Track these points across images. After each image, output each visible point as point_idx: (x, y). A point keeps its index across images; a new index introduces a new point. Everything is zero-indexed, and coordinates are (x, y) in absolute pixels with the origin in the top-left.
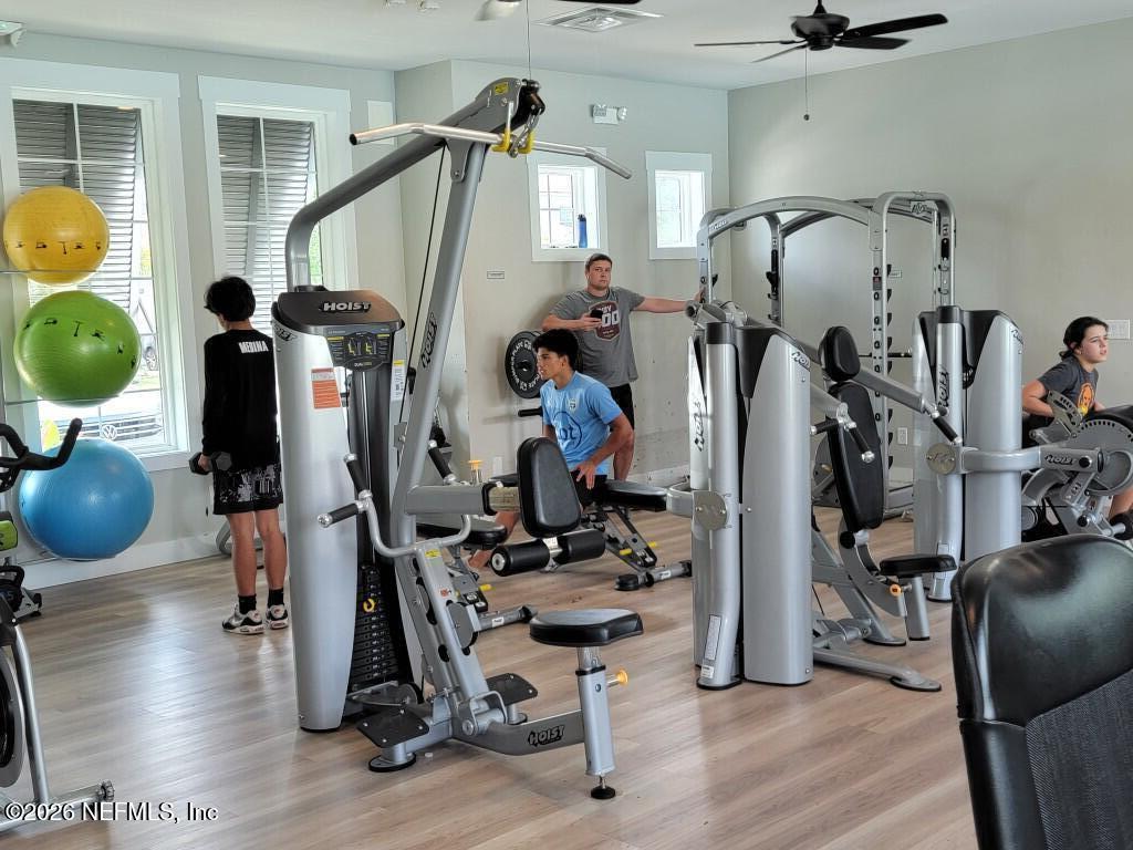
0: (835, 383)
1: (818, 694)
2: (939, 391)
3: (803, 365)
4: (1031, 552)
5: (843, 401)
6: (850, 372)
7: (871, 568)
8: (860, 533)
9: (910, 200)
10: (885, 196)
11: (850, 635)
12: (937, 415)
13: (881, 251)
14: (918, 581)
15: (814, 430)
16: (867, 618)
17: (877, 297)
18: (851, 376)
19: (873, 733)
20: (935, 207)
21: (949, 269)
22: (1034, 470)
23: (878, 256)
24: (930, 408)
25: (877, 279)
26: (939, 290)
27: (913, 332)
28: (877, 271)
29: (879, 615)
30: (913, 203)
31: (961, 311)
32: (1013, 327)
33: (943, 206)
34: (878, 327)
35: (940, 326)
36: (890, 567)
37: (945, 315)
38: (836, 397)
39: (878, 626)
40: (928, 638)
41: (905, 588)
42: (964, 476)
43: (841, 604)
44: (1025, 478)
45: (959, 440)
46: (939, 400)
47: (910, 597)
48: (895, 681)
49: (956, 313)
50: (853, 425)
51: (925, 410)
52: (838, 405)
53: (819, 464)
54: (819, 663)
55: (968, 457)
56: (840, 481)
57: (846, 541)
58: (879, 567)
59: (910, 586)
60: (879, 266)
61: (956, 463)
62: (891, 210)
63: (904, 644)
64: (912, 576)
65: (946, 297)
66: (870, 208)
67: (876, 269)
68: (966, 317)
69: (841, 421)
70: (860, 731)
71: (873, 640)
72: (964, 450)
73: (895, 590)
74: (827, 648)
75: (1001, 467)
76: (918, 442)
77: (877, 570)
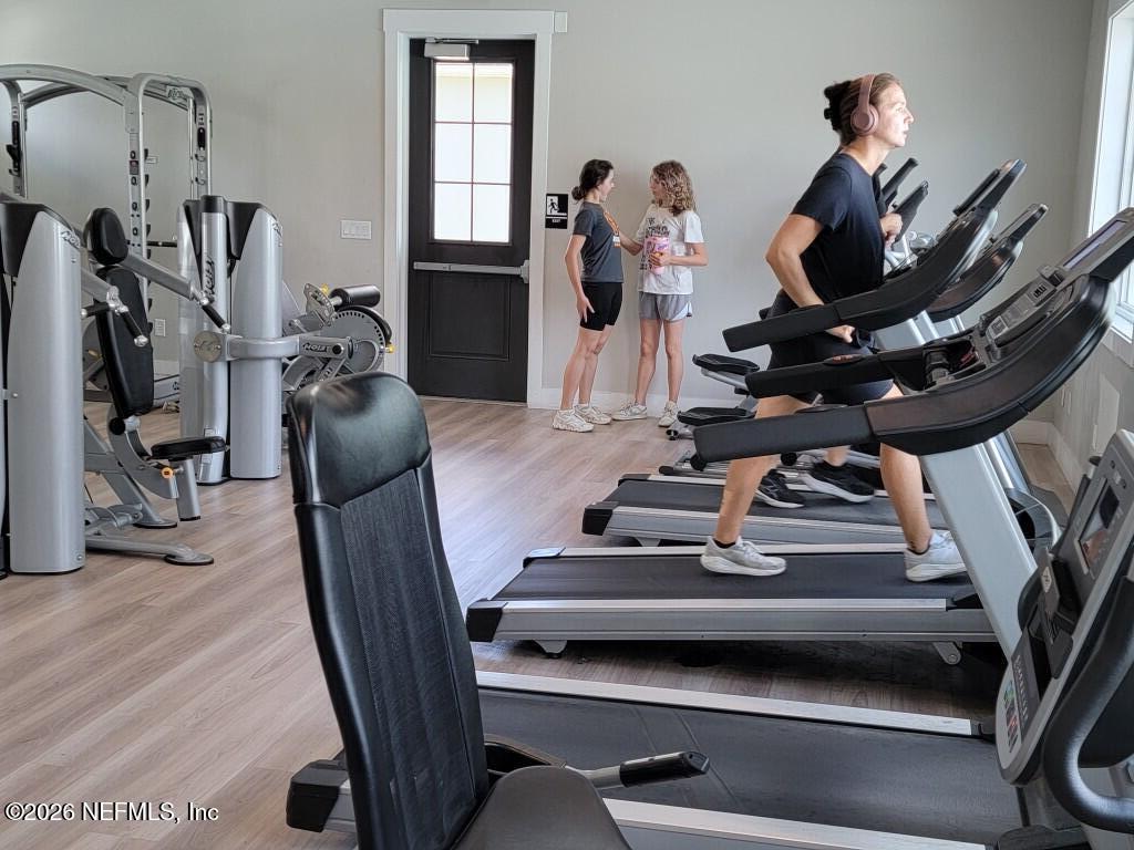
0: (102, 266)
1: (93, 578)
2: (205, 279)
3: (73, 245)
4: (338, 383)
5: (113, 284)
6: (118, 256)
7: (142, 453)
8: (131, 419)
9: (166, 84)
10: (140, 77)
11: (121, 521)
12: (205, 302)
13: (138, 134)
14: (189, 463)
15: (84, 313)
16: (138, 503)
17: (135, 182)
18: (119, 260)
19: (151, 607)
20: (190, 94)
21: (205, 159)
22: (291, 358)
23: (135, 142)
24: (198, 294)
25: (134, 163)
26: (197, 180)
27: (178, 220)
28: (134, 155)
29: (150, 500)
30: (169, 88)
31: (225, 202)
32: (273, 221)
33: (198, 93)
34: (136, 213)
35: (204, 215)
36: (162, 451)
37: (210, 204)
38: (105, 280)
39: (150, 511)
40: (199, 518)
41: (177, 470)
42: (229, 363)
43: (111, 492)
44: (285, 367)
45: (227, 327)
46: (205, 288)
47: (182, 479)
48: (170, 559)
49: (220, 203)
50: (124, 309)
51: (194, 297)
52: (108, 290)
53: (85, 350)
54: (92, 550)
55: (232, 345)
56: (109, 366)
57: (116, 427)
58: (150, 453)
59: (181, 469)
60: (135, 149)
61: (221, 350)
62: (147, 93)
63: (175, 526)
64: (184, 459)
65: (203, 188)
66: (125, 87)
67: (133, 152)
68: (230, 208)
69: (112, 305)
70: (139, 606)
71: (143, 524)
72: (229, 337)
73: (167, 473)
74: (99, 534)
75: (261, 354)
76: (184, 329)
77: (147, 454)
